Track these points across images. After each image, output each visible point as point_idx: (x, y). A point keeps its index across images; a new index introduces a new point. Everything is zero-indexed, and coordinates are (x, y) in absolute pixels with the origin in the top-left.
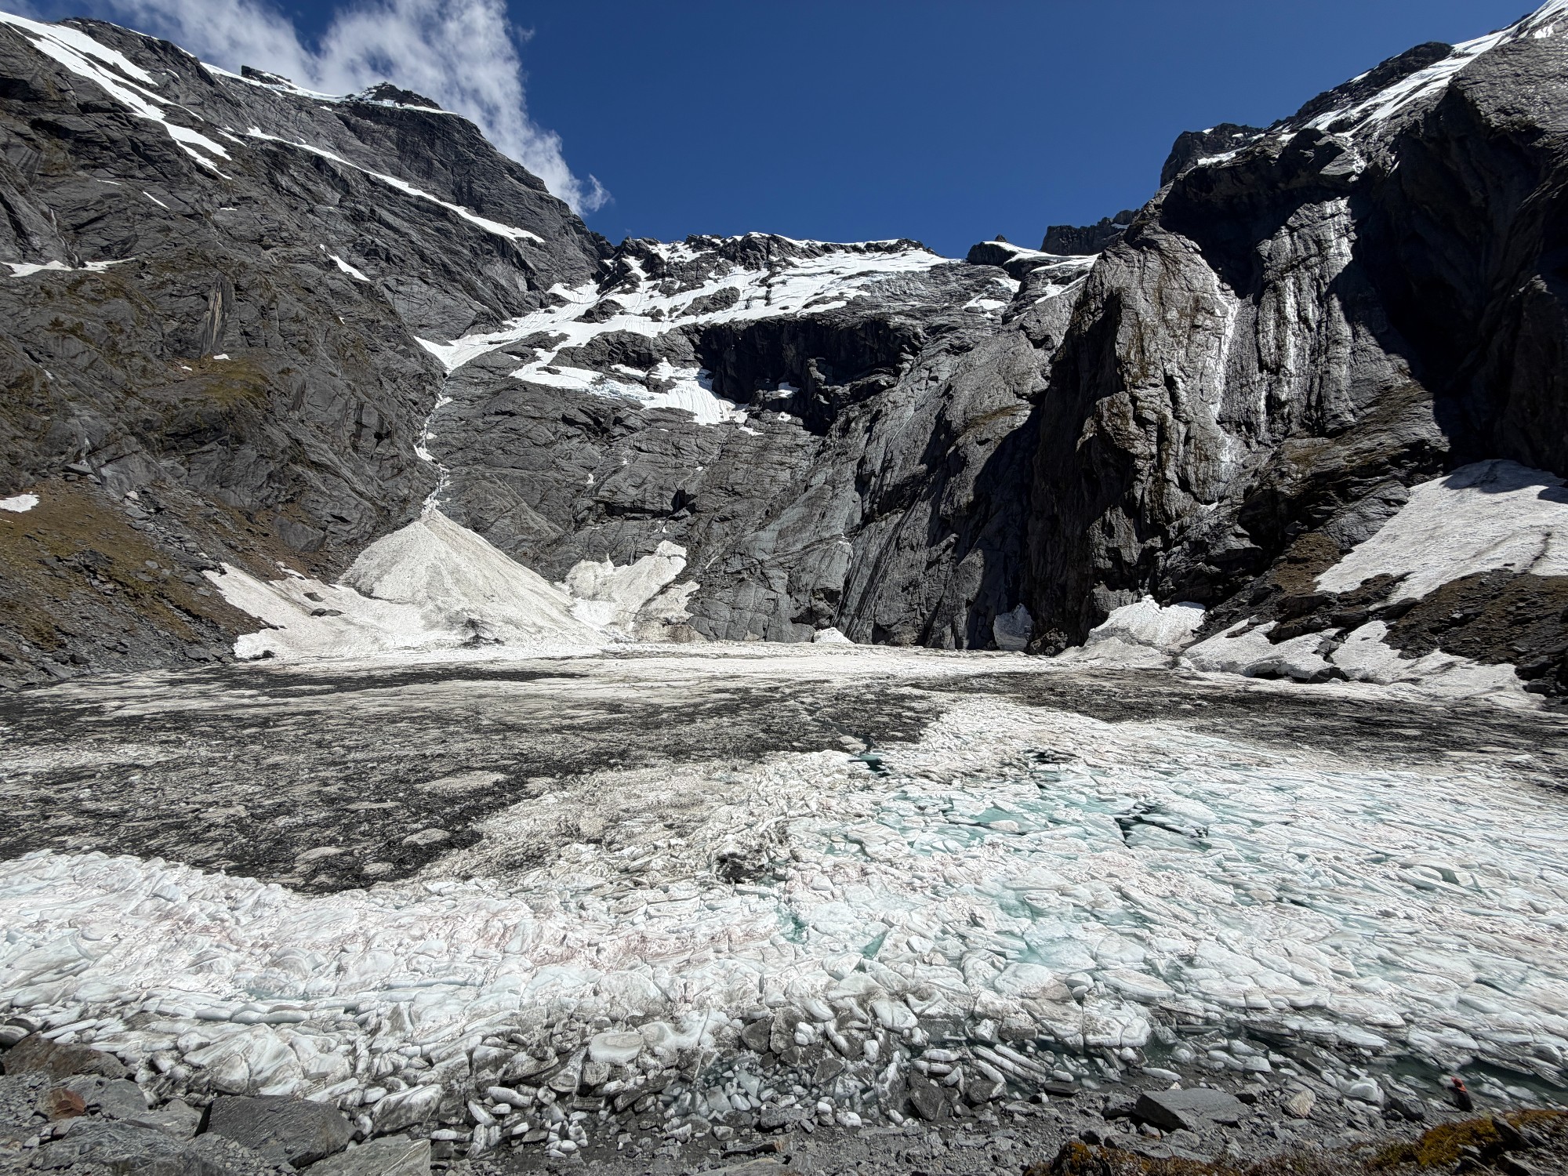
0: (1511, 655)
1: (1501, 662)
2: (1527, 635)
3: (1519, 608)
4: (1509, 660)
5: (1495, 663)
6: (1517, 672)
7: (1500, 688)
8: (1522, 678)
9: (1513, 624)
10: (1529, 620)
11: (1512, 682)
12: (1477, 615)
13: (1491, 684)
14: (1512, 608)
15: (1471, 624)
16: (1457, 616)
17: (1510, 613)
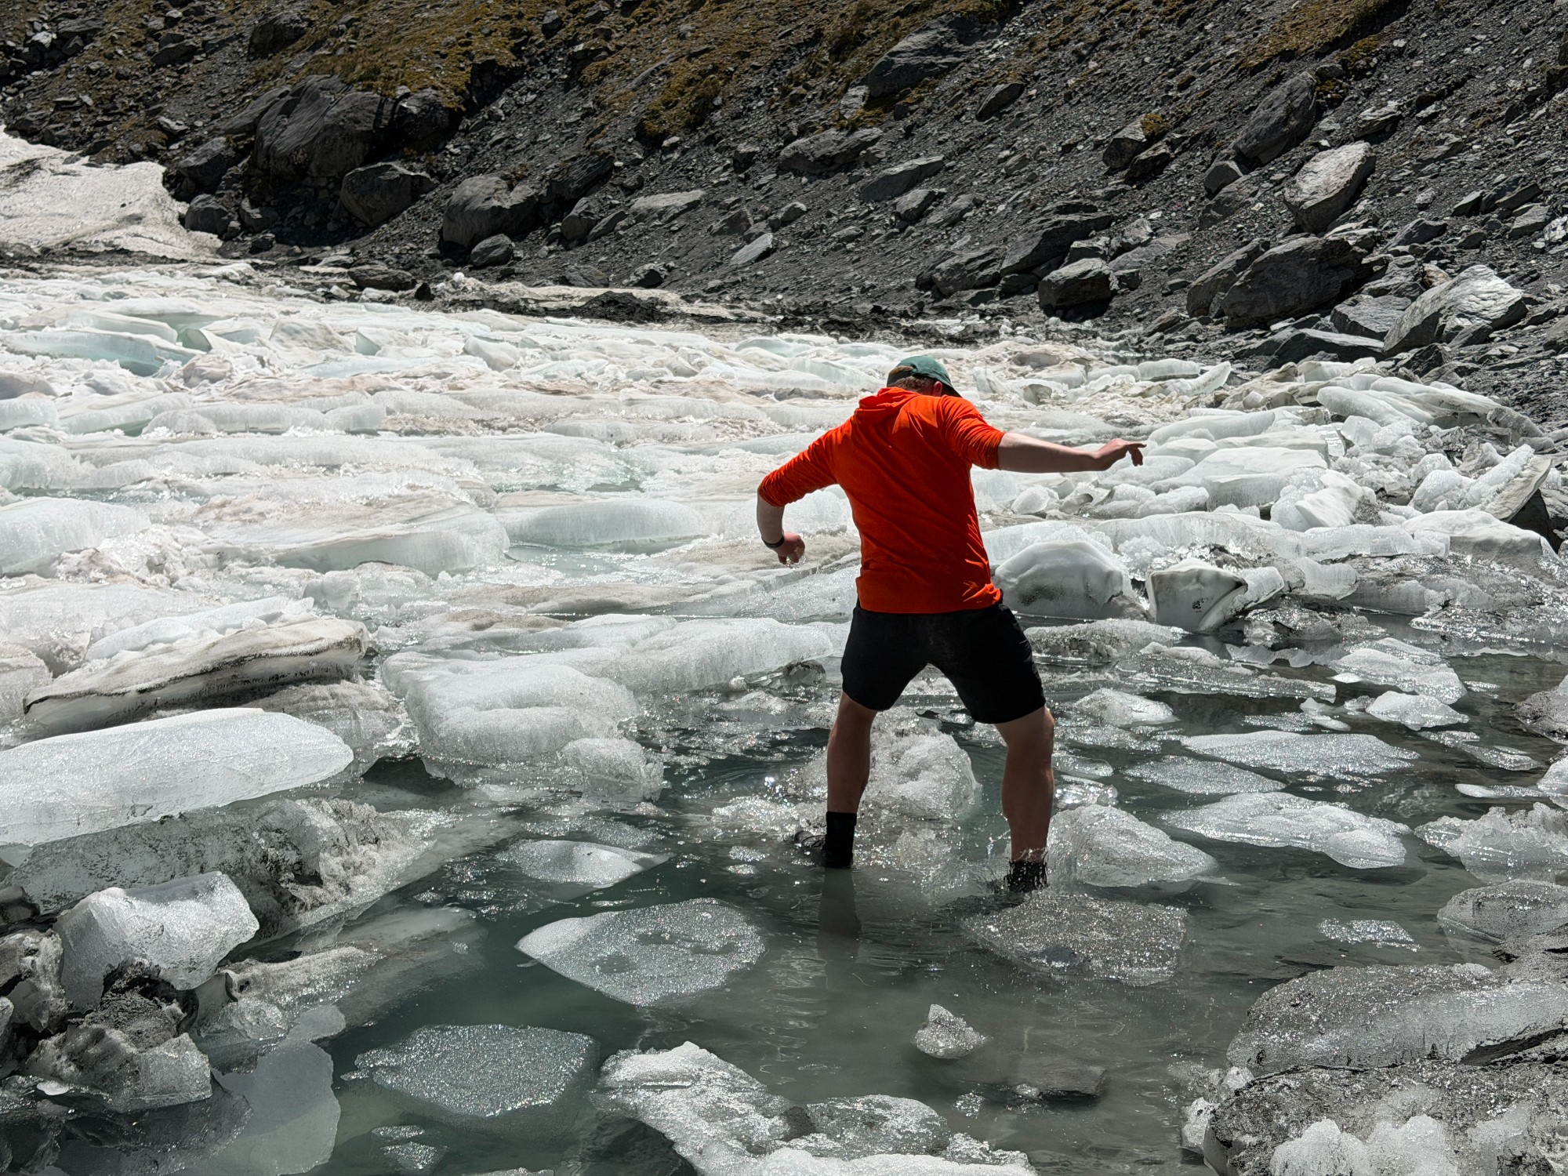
0: (155, 138)
1: (136, 158)
2: (186, 89)
3: (171, 22)
4: (151, 154)
5: (122, 162)
6: (167, 180)
7: (137, 219)
8: (177, 197)
9: (160, 61)
10: (190, 53)
11: (159, 204)
12: (87, 36)
13: (117, 212)
14: (157, 23)
15: (74, 62)
16: (44, 38)
17: (153, 34)
